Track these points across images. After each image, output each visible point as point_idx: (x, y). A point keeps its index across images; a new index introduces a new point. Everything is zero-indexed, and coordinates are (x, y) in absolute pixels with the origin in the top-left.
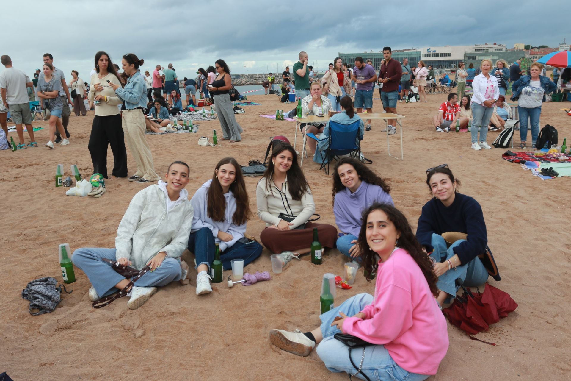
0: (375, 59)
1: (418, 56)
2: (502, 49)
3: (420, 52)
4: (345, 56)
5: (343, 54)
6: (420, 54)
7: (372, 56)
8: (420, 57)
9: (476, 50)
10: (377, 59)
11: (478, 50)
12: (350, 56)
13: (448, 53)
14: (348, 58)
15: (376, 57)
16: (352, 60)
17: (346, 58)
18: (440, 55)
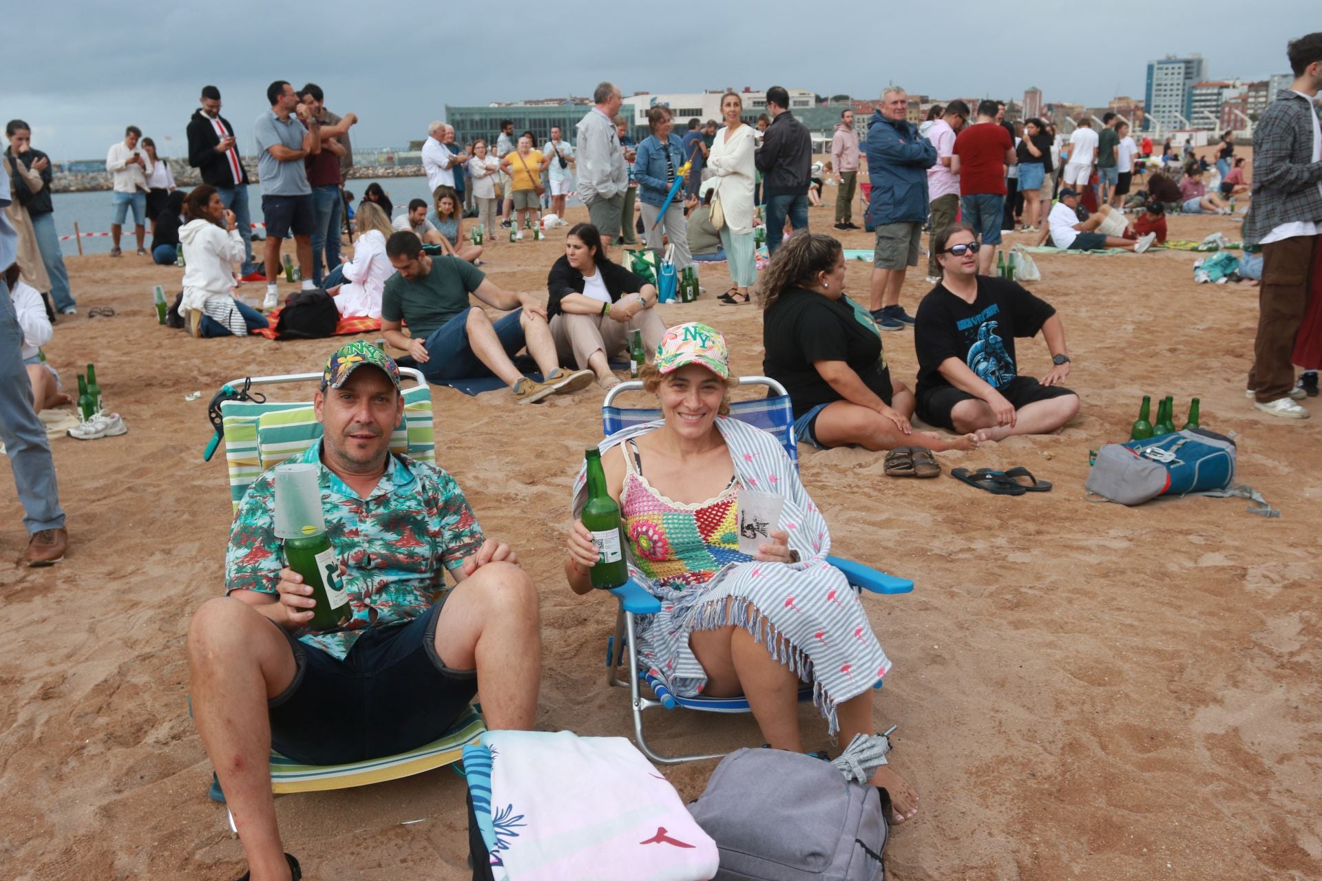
0: (530, 120)
1: (629, 114)
2: (806, 103)
3: (633, 106)
4: (461, 114)
5: (455, 108)
6: (633, 110)
7: (524, 113)
8: (633, 117)
9: (754, 103)
10: (535, 120)
11: (758, 103)
12: (472, 114)
13: (697, 110)
14: (469, 118)
15: (533, 117)
16: (477, 122)
17: (464, 117)
18: (678, 112)
